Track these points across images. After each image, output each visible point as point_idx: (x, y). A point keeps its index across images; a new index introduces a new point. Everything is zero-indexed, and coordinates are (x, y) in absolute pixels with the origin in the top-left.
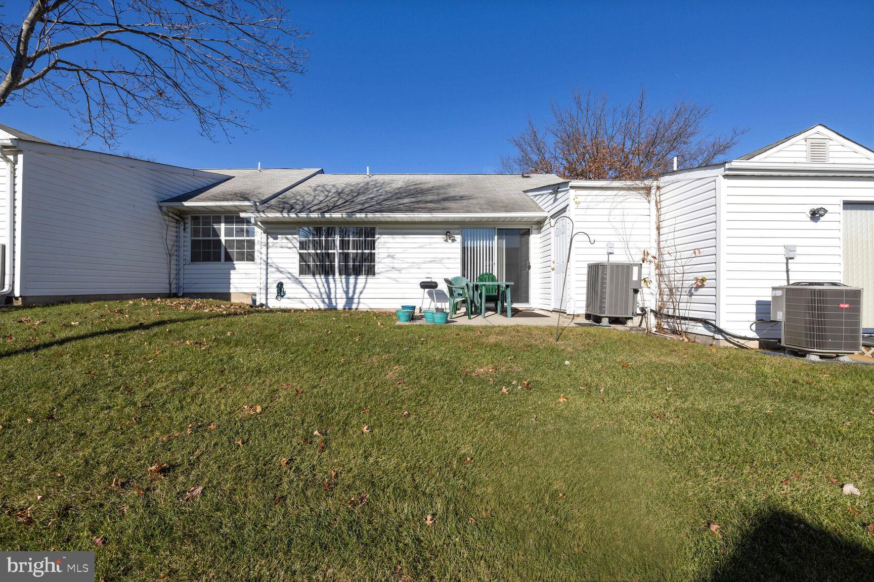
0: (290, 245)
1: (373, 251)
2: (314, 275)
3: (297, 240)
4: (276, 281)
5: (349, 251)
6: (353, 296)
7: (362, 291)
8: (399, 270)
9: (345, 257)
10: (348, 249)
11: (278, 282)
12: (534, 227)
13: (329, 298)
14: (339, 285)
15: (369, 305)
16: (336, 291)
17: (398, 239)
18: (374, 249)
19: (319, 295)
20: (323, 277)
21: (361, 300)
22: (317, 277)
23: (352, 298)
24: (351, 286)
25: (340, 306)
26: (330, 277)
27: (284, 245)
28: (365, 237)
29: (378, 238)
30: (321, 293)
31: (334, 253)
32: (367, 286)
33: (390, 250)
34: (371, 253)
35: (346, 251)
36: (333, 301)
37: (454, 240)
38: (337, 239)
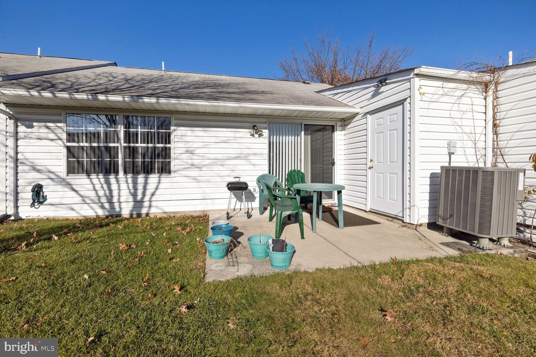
0: (52, 136)
1: (168, 145)
2: (88, 174)
3: (64, 131)
4: (33, 182)
5: (137, 145)
6: (143, 198)
7: (155, 192)
8: (199, 168)
9: (132, 152)
10: (137, 142)
11: (34, 184)
12: (339, 124)
13: (111, 202)
14: (124, 186)
15: (163, 208)
16: (119, 193)
17: (199, 132)
18: (169, 143)
19: (96, 199)
20: (101, 176)
21: (153, 204)
22: (93, 176)
23: (142, 201)
24: (140, 187)
25: (126, 212)
26: (111, 177)
27: (42, 135)
28: (158, 128)
29: (175, 130)
30: (99, 197)
31: (118, 147)
32: (161, 186)
33: (189, 145)
34: (166, 148)
35: (132, 145)
36: (116, 205)
37: (260, 135)
38: (121, 130)
